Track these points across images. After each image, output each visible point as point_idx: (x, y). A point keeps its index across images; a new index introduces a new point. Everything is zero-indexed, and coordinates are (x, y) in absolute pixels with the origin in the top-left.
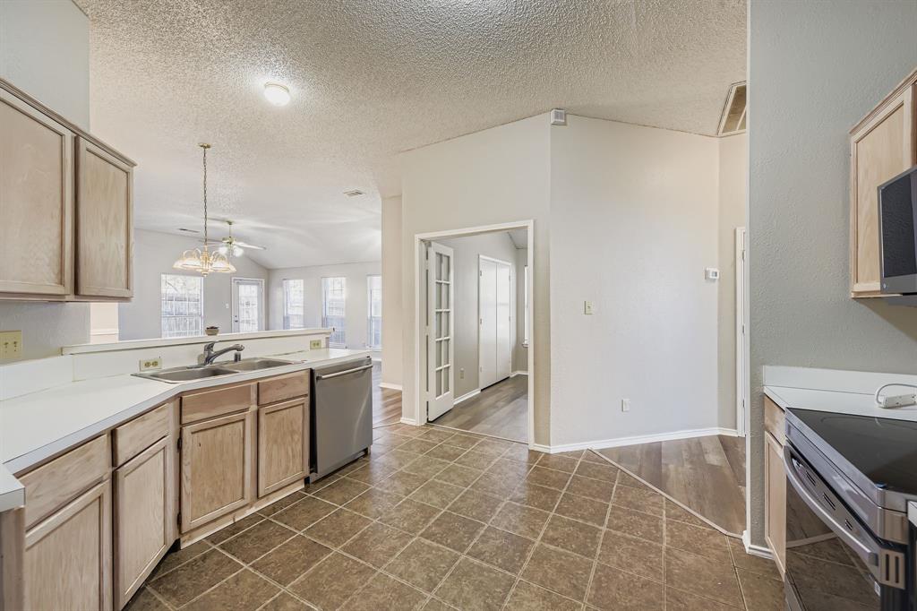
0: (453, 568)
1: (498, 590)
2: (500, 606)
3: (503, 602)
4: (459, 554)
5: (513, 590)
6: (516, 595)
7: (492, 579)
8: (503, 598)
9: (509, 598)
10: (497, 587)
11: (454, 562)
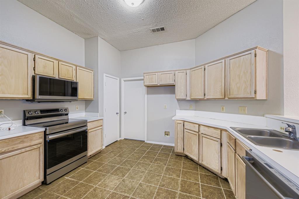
0: (134, 191)
4: (133, 197)
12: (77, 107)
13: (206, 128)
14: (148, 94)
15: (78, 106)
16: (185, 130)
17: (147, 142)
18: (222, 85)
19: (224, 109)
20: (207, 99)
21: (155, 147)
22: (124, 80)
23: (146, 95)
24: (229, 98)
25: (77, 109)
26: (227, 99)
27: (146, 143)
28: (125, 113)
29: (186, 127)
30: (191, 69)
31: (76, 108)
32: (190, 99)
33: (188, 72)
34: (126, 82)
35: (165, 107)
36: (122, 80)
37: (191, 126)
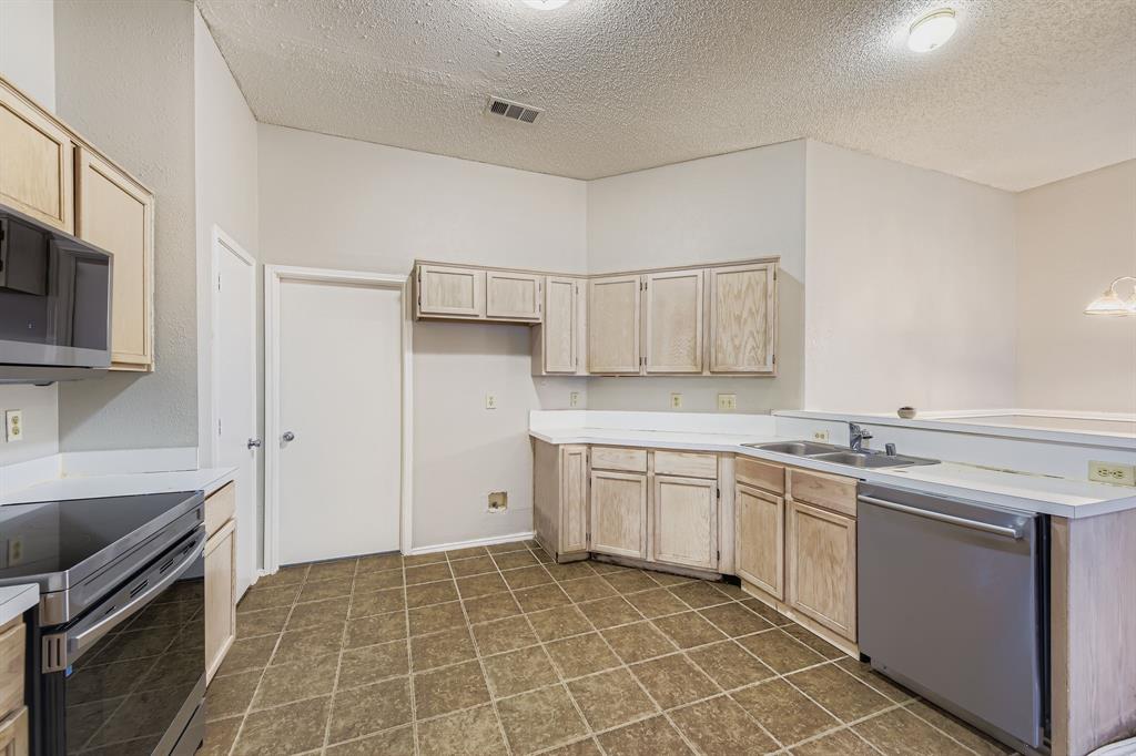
0: (581, 714)
1: (518, 730)
2: (502, 718)
3: (503, 724)
5: (505, 742)
6: (498, 740)
7: (534, 735)
8: (506, 726)
9: (503, 733)
10: (522, 732)
11: (589, 721)
12: (15, 421)
13: (674, 457)
14: (415, 350)
15: (18, 414)
16: (594, 474)
17: (414, 554)
18: (696, 336)
19: (680, 401)
20: (649, 373)
21: (468, 561)
22: (278, 274)
23: (409, 355)
24: (713, 372)
25: (16, 432)
26: (709, 374)
27: (412, 557)
28: (288, 438)
29: (596, 463)
30: (590, 277)
31: (11, 425)
32: (586, 374)
33: (582, 283)
34: (286, 285)
35: (491, 403)
36: (271, 272)
37: (618, 457)
